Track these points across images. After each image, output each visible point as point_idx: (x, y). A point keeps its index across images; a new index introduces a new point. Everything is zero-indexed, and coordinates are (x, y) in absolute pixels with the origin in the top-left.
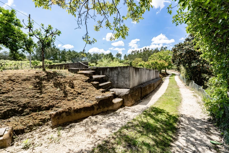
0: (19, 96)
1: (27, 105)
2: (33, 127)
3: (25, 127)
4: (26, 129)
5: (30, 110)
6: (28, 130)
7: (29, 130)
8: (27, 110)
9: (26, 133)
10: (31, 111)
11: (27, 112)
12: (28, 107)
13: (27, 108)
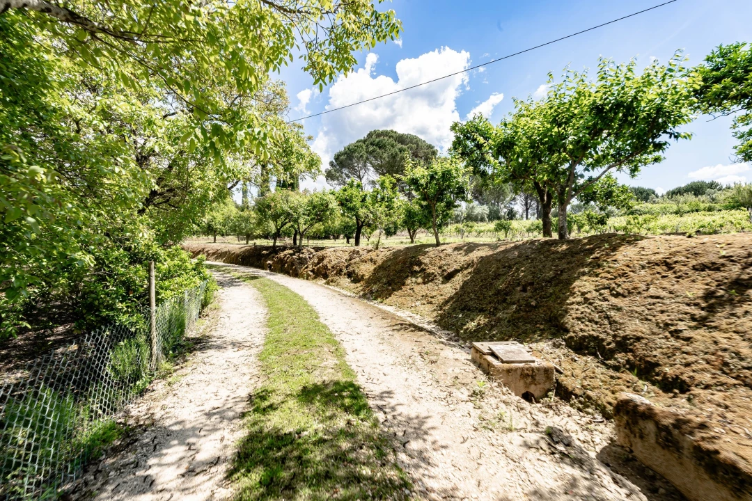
0: (636, 312)
1: (631, 344)
2: (592, 404)
3: (578, 392)
4: (577, 396)
5: (628, 361)
6: (580, 402)
7: (580, 406)
8: (621, 357)
9: (572, 406)
10: (627, 366)
11: (619, 362)
12: (631, 351)
13: (626, 351)
